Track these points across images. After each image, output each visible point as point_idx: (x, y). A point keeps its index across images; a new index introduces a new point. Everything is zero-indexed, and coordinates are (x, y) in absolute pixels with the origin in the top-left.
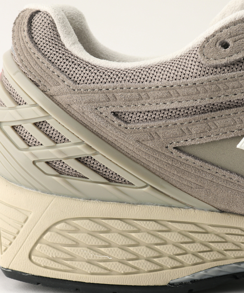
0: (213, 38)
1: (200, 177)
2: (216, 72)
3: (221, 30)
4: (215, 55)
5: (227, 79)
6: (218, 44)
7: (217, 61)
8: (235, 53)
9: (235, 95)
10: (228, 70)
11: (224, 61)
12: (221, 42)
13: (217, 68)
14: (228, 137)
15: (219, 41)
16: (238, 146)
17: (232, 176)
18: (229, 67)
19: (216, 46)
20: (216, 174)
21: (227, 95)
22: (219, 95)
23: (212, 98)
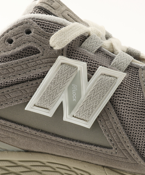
0: (2, 37)
1: (5, 130)
2: (6, 60)
3: (7, 31)
4: (4, 49)
5: (13, 65)
6: (6, 41)
7: (5, 53)
8: (17, 47)
9: (20, 75)
10: (14, 59)
11: (10, 53)
12: (8, 40)
13: (6, 58)
14: (18, 103)
15: (7, 39)
16: (26, 109)
17: (25, 128)
18: (14, 56)
19: (5, 43)
20: (15, 128)
21: (14, 75)
22: (9, 76)
23: (5, 78)
